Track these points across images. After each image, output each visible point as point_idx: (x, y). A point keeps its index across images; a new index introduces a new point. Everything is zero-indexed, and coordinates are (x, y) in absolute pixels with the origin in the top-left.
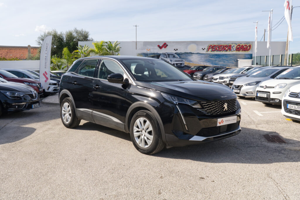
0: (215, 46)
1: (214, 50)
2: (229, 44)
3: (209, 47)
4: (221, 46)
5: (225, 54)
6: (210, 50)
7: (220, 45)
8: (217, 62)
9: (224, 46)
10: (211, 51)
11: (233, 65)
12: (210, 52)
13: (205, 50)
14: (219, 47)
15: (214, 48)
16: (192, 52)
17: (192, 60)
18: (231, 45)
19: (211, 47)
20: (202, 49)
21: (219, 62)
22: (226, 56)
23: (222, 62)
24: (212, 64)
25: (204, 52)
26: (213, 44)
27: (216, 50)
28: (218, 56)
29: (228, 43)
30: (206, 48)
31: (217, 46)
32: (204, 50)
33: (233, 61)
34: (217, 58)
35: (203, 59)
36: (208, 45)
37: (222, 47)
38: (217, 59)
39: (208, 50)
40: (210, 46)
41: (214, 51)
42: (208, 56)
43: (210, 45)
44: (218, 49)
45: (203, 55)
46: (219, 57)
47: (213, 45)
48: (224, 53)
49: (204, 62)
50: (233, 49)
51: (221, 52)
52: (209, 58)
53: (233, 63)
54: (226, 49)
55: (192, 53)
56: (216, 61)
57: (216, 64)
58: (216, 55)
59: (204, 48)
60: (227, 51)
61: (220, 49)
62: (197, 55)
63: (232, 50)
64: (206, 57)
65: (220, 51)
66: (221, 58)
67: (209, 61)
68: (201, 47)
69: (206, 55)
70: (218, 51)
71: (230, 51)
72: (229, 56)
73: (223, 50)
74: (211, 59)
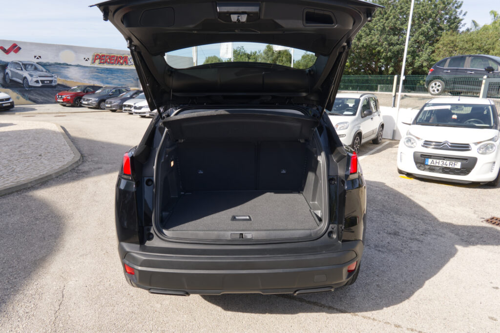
0: (103, 56)
1: (102, 61)
2: (125, 55)
3: (94, 58)
4: (114, 56)
5: (120, 69)
6: (98, 61)
7: (111, 55)
8: (109, 80)
9: (117, 57)
10: (100, 63)
11: (133, 84)
12: (97, 64)
13: (90, 61)
14: (111, 57)
15: (104, 59)
16: (69, 63)
17: (69, 75)
18: (127, 57)
19: (98, 57)
20: (85, 59)
21: (113, 79)
22: (121, 72)
23: (116, 80)
24: (103, 82)
25: (88, 64)
26: (101, 53)
27: (106, 62)
28: (111, 71)
29: (122, 53)
30: (91, 58)
31: (107, 57)
32: (87, 60)
33: (132, 80)
34: (108, 73)
35: (87, 74)
36: (92, 54)
37: (115, 58)
38: (109, 76)
39: (94, 62)
40: (96, 56)
41: (103, 63)
42: (96, 70)
43: (95, 54)
44: (108, 60)
45: (87, 69)
46: (111, 73)
47: (100, 55)
48: (118, 67)
49: (89, 79)
50: (130, 62)
51: (114, 65)
52: (96, 74)
53: (132, 82)
54: (121, 61)
55: (67, 65)
56: (107, 78)
57: (108, 83)
58: (107, 69)
59: (86, 58)
60: (122, 64)
61: (112, 61)
62: (77, 68)
63: (130, 64)
64: (92, 73)
65: (112, 64)
66: (115, 75)
67: (97, 79)
68: (82, 56)
69: (92, 69)
70: (109, 63)
71: (126, 65)
72: (126, 71)
73: (116, 63)
74: (100, 75)
